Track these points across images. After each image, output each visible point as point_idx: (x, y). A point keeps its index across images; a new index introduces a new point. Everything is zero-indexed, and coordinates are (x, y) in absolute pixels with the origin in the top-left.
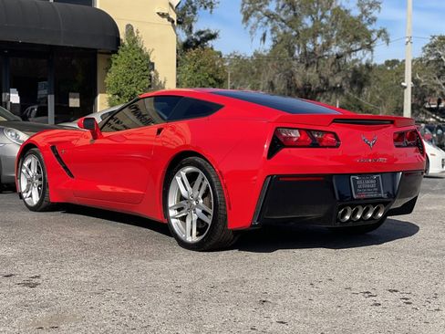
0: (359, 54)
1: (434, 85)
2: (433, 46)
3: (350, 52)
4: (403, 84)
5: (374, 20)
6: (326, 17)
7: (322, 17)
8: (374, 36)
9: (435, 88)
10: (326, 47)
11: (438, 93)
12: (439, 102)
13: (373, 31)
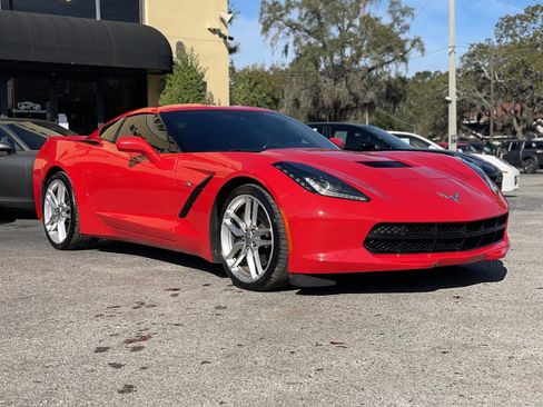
0: (392, 66)
1: (474, 98)
2: (472, 55)
3: (383, 64)
4: (447, 98)
5: (407, 28)
6: (354, 26)
7: (349, 26)
8: (408, 46)
9: (475, 101)
10: (355, 59)
11: (478, 107)
12: (479, 117)
13: (407, 41)
